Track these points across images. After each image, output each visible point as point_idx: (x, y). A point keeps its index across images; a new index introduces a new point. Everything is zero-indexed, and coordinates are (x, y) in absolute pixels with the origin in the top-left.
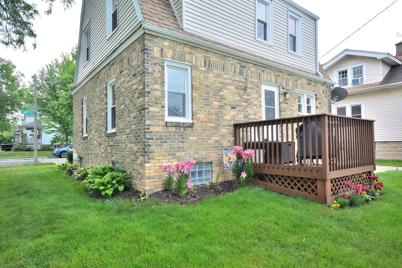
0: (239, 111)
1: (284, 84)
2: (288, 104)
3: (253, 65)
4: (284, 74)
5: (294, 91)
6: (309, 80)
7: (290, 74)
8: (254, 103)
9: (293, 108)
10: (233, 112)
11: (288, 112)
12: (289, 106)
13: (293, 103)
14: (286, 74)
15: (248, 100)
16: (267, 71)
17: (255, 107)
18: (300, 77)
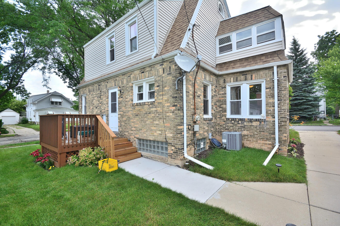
0: (98, 109)
1: (120, 84)
2: (123, 97)
3: (103, 82)
4: (120, 76)
5: (128, 86)
6: (142, 69)
7: (124, 74)
8: (104, 103)
9: (127, 100)
10: (96, 110)
11: (123, 104)
12: (124, 99)
13: (127, 96)
14: (121, 76)
15: (102, 102)
16: (110, 80)
17: (104, 105)
18: (132, 71)
